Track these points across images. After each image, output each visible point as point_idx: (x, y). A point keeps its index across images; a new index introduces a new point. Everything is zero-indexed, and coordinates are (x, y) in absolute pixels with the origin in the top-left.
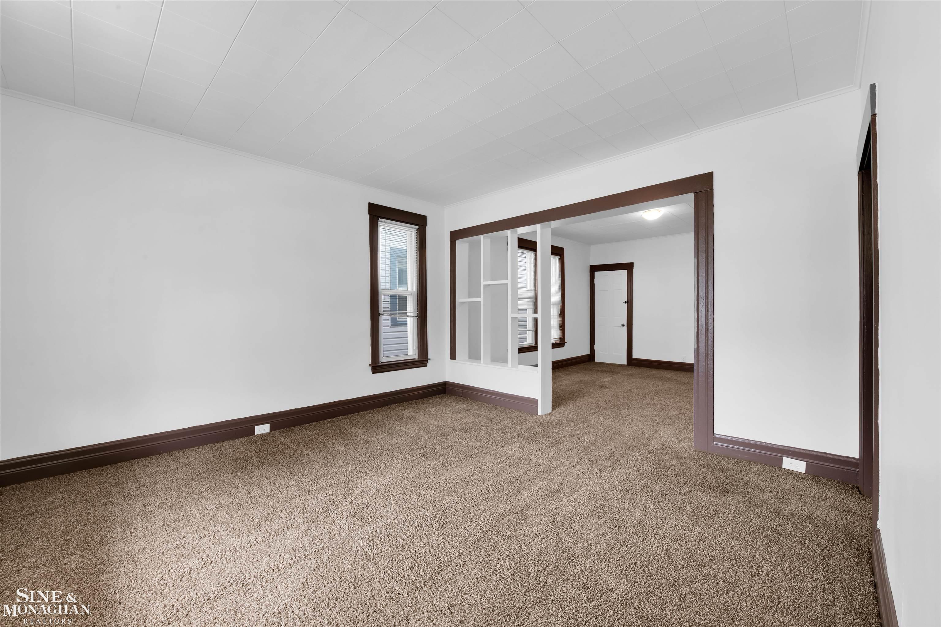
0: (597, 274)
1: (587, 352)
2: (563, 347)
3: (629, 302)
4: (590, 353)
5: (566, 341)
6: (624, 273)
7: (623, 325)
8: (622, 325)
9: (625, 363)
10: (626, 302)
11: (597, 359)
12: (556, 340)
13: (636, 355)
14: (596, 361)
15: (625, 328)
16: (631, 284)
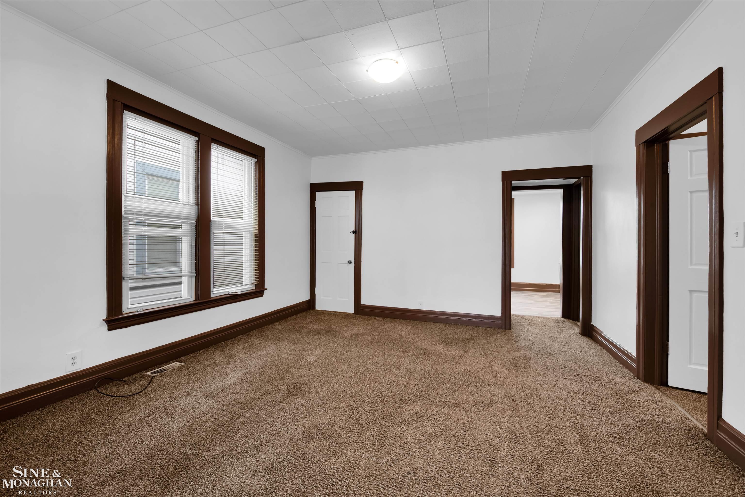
0: (319, 194)
1: (306, 297)
2: (262, 296)
3: (357, 232)
4: (309, 299)
5: (265, 287)
6: (352, 194)
7: (350, 262)
8: (348, 262)
9: (352, 311)
10: (353, 232)
11: (318, 307)
12: (248, 286)
13: (364, 301)
14: (317, 308)
15: (353, 265)
16: (359, 208)
